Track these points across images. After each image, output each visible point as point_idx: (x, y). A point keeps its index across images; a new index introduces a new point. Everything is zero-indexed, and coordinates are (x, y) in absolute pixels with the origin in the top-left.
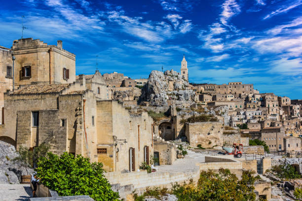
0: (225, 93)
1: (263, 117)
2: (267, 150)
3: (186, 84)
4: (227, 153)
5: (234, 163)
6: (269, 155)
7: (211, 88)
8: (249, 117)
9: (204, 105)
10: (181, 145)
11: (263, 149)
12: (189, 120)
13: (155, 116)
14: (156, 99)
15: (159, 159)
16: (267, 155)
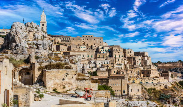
0: (79, 44)
1: (110, 66)
2: (112, 94)
3: (45, 35)
4: (79, 96)
5: (84, 104)
6: (115, 98)
7: (66, 39)
8: (98, 66)
9: (61, 54)
10: (38, 89)
11: (110, 93)
12: (46, 67)
13: (15, 62)
14: (17, 47)
15: (18, 101)
16: (112, 98)
